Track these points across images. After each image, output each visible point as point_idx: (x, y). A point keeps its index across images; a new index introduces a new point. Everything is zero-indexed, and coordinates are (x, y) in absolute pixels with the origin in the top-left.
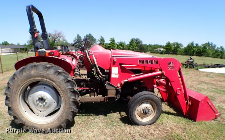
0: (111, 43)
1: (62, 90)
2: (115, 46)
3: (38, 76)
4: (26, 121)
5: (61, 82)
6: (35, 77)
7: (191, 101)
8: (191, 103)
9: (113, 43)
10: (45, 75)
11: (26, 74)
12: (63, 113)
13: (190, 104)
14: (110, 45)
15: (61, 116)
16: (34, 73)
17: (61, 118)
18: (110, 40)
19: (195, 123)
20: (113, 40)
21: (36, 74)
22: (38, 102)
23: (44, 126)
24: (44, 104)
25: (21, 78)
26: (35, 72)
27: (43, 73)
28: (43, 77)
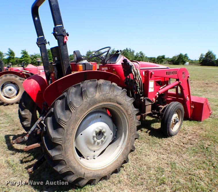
0: (23, 56)
1: (128, 115)
2: (28, 60)
3: (104, 101)
4: (85, 172)
5: (128, 104)
6: (100, 102)
7: (193, 105)
8: (194, 106)
9: (26, 56)
10: (112, 97)
11: (89, 100)
12: (128, 144)
13: (194, 108)
14: (22, 58)
15: (126, 148)
16: (99, 97)
17: (125, 150)
18: (22, 53)
19: (201, 122)
20: (25, 53)
21: (101, 97)
22: (95, 139)
23: (107, 169)
24: (103, 139)
25: (81, 107)
26: (101, 95)
27: (110, 95)
28: (110, 100)
